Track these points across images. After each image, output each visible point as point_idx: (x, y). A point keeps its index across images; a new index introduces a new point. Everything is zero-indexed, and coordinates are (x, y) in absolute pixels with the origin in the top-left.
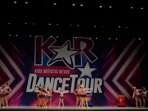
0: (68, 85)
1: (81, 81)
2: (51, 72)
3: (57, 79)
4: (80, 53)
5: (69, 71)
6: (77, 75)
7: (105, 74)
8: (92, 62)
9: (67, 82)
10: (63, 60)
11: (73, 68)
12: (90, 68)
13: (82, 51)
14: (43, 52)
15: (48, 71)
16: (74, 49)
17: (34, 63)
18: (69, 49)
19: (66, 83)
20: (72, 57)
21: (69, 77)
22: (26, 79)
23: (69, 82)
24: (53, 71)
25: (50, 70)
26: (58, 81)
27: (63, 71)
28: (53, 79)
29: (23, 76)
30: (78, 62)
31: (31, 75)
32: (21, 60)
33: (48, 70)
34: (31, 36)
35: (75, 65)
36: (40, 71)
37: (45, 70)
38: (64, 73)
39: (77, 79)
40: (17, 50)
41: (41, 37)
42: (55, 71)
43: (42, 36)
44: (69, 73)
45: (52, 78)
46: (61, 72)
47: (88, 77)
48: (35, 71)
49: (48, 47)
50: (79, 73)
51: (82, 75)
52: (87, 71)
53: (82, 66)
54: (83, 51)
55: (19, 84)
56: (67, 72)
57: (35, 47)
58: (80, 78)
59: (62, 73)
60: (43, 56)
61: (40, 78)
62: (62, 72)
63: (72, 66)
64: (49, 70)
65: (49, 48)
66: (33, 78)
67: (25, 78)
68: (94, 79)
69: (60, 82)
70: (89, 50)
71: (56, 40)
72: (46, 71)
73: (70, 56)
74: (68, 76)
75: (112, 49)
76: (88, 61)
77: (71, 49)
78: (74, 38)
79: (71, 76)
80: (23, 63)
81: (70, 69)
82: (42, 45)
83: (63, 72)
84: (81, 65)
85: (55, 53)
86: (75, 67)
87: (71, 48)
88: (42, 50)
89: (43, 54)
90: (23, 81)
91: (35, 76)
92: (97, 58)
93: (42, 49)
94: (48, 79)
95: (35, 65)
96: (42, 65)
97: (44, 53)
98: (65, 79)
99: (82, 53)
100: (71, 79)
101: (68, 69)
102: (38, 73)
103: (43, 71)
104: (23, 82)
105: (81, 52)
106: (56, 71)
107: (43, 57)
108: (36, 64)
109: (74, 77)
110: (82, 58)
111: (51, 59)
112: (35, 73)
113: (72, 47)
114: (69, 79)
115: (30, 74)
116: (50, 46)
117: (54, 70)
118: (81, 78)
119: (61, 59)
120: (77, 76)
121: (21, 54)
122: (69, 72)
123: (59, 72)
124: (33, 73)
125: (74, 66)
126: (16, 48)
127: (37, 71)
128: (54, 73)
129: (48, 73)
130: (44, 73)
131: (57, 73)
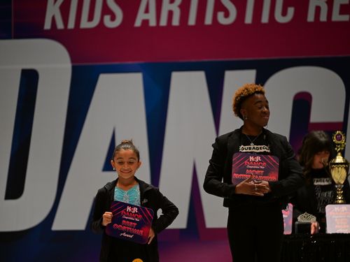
2: (219, 7)
15: (184, 7)
26: (302, 103)
36: (106, 10)
45: (228, 75)
48: (53, 10)
59: (337, 17)
61: (105, 81)
72: (160, 7)
102: (85, 24)
112: (54, 34)
123: (301, 12)
127: (65, 10)
128: (248, 19)
129: (192, 21)
130: (145, 22)
131: (279, 18)
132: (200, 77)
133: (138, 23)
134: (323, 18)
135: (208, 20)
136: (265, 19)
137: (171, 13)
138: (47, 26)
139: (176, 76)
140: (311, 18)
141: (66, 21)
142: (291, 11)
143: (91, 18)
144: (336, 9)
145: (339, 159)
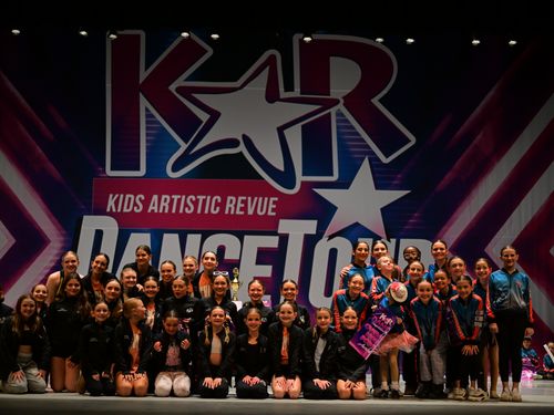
0: (267, 271)
1: (333, 253)
2: (186, 205)
3: (214, 241)
4: (329, 114)
5: (274, 202)
6: (314, 223)
7: (449, 218)
8: (386, 161)
9: (263, 256)
10: (242, 148)
11: (292, 187)
12: (378, 186)
13: (336, 102)
14: (147, 110)
15: (171, 205)
16: (297, 93)
17: (104, 166)
18: (272, 96)
19: (259, 262)
20: (285, 132)
21: (275, 234)
22: (65, 242)
23: (273, 258)
24: (195, 203)
25: (179, 200)
26: (221, 250)
27: (245, 202)
28: (193, 240)
29: (53, 227)
30: (317, 158)
31: (90, 224)
32: (40, 151)
33: (172, 200)
34: (83, 33)
35: (304, 174)
36: (135, 204)
37: (155, 197)
38: (250, 212)
39: (310, 243)
40: (23, 101)
41: (139, 36)
42: (204, 201)
43: (142, 34)
44: (273, 210)
45: (189, 236)
46: (234, 205)
47: (367, 233)
48: (111, 203)
49: (172, 88)
50: (323, 212)
51: (339, 222)
52: (362, 201)
53: (335, 177)
54: (341, 107)
55: (35, 263)
56: (265, 207)
57: (109, 86)
58: (325, 239)
59: (238, 212)
60: (147, 128)
61: (132, 235)
62: (240, 205)
63: (286, 177)
64: (176, 197)
65: (178, 90)
66: (99, 234)
67: (62, 238)
68: (393, 241)
69: (229, 255)
70: (375, 101)
71: (210, 51)
72: (160, 204)
73: (281, 130)
74: (266, 226)
75: (491, 93)
76: (366, 153)
77: (283, 94)
78: (296, 38)
79: (285, 226)
80: (51, 167)
81: (276, 193)
82: (143, 75)
83: (244, 209)
84: (332, 174)
85: (204, 117)
86: (303, 183)
87: (281, 89)
88: (144, 103)
89: (147, 122)
90: (56, 252)
91: (111, 228)
92: (413, 140)
93: (142, 97)
94: (170, 241)
95: (110, 173)
96: (142, 172)
97: (153, 116)
98: (254, 243)
99: (339, 114)
100: (284, 239)
101: (269, 192)
102: (125, 210)
103: (146, 203)
104: (51, 258)
105: (333, 111)
106: (210, 204)
107: (147, 135)
108: (112, 169)
109: (297, 230)
110: (339, 139)
111: (184, 146)
112: (111, 214)
113: (289, 87)
114: (271, 242)
115: (85, 217)
116: (181, 82)
117: (201, 198)
118: (331, 237)
119: (233, 143)
120: (310, 226)
121: (41, 123)
122: (272, 206)
123: (223, 209)
124: (100, 211)
125: (300, 178)
126: (17, 94)
127: (116, 203)
128: (199, 211)
129: (174, 211)
130: (153, 211)
131: (213, 212)
132: (177, 236)
133: (149, 211)
134: (232, 212)
135: (181, 211)
136: (206, 212)
137: (164, 207)
138: (108, 210)
139: (165, 235)
140: (227, 212)
141: (117, 209)
142: (218, 209)
143: (128, 207)
144: (238, 208)
145: (235, 281)
